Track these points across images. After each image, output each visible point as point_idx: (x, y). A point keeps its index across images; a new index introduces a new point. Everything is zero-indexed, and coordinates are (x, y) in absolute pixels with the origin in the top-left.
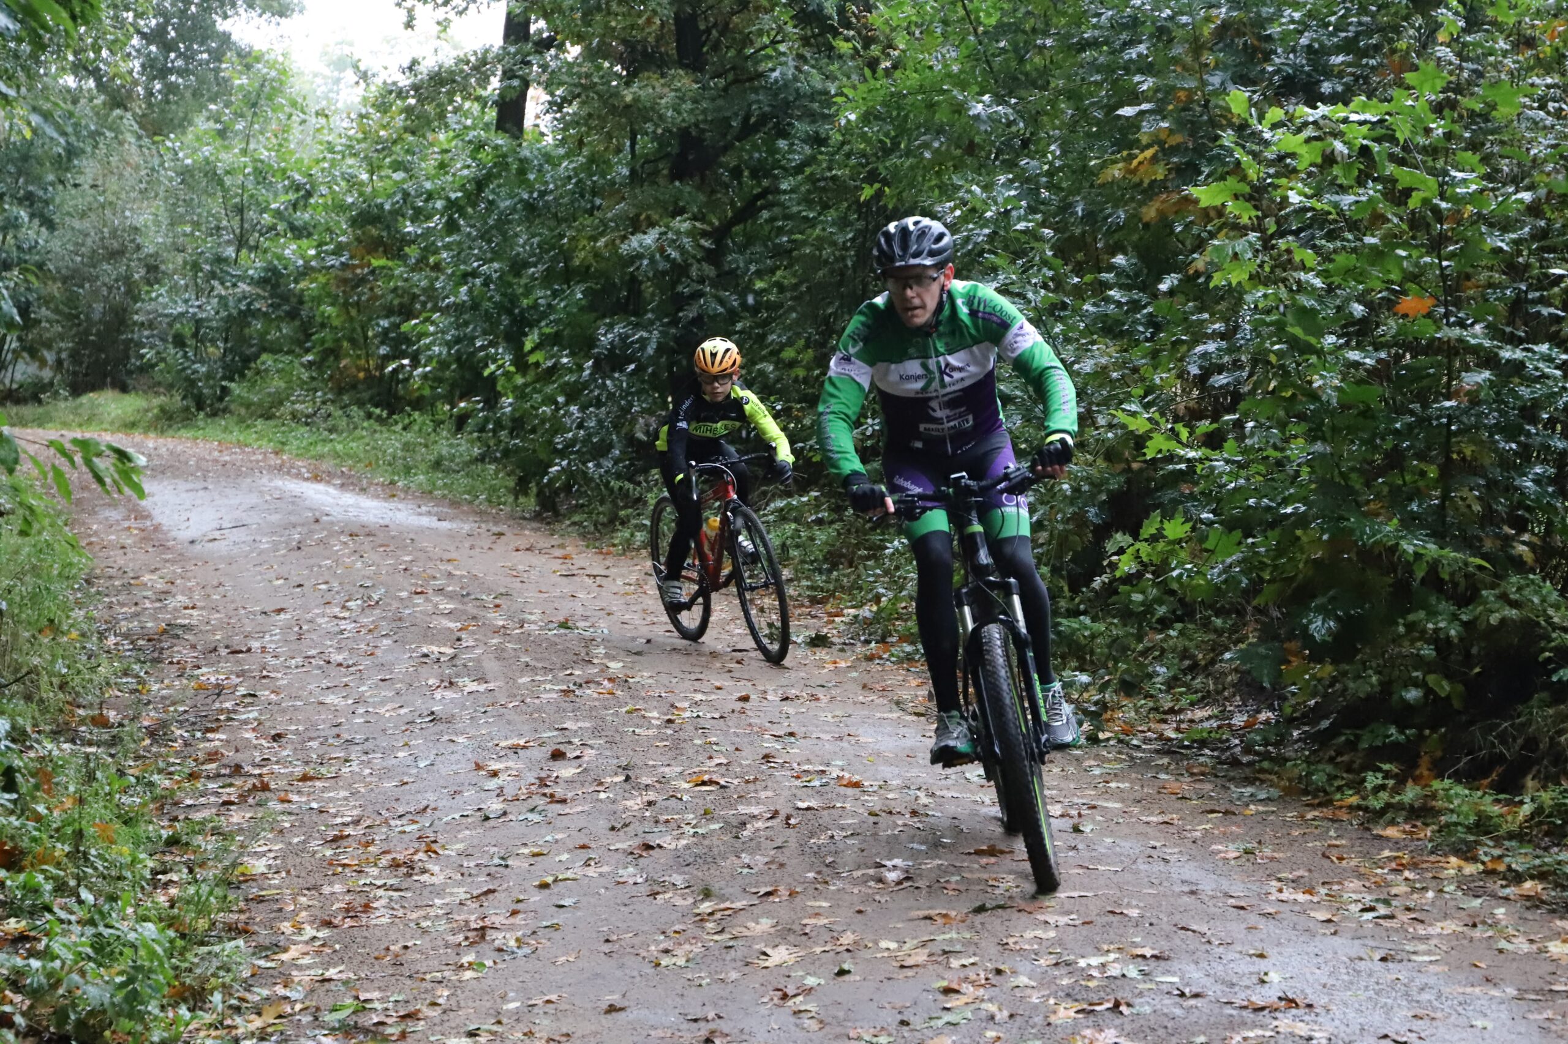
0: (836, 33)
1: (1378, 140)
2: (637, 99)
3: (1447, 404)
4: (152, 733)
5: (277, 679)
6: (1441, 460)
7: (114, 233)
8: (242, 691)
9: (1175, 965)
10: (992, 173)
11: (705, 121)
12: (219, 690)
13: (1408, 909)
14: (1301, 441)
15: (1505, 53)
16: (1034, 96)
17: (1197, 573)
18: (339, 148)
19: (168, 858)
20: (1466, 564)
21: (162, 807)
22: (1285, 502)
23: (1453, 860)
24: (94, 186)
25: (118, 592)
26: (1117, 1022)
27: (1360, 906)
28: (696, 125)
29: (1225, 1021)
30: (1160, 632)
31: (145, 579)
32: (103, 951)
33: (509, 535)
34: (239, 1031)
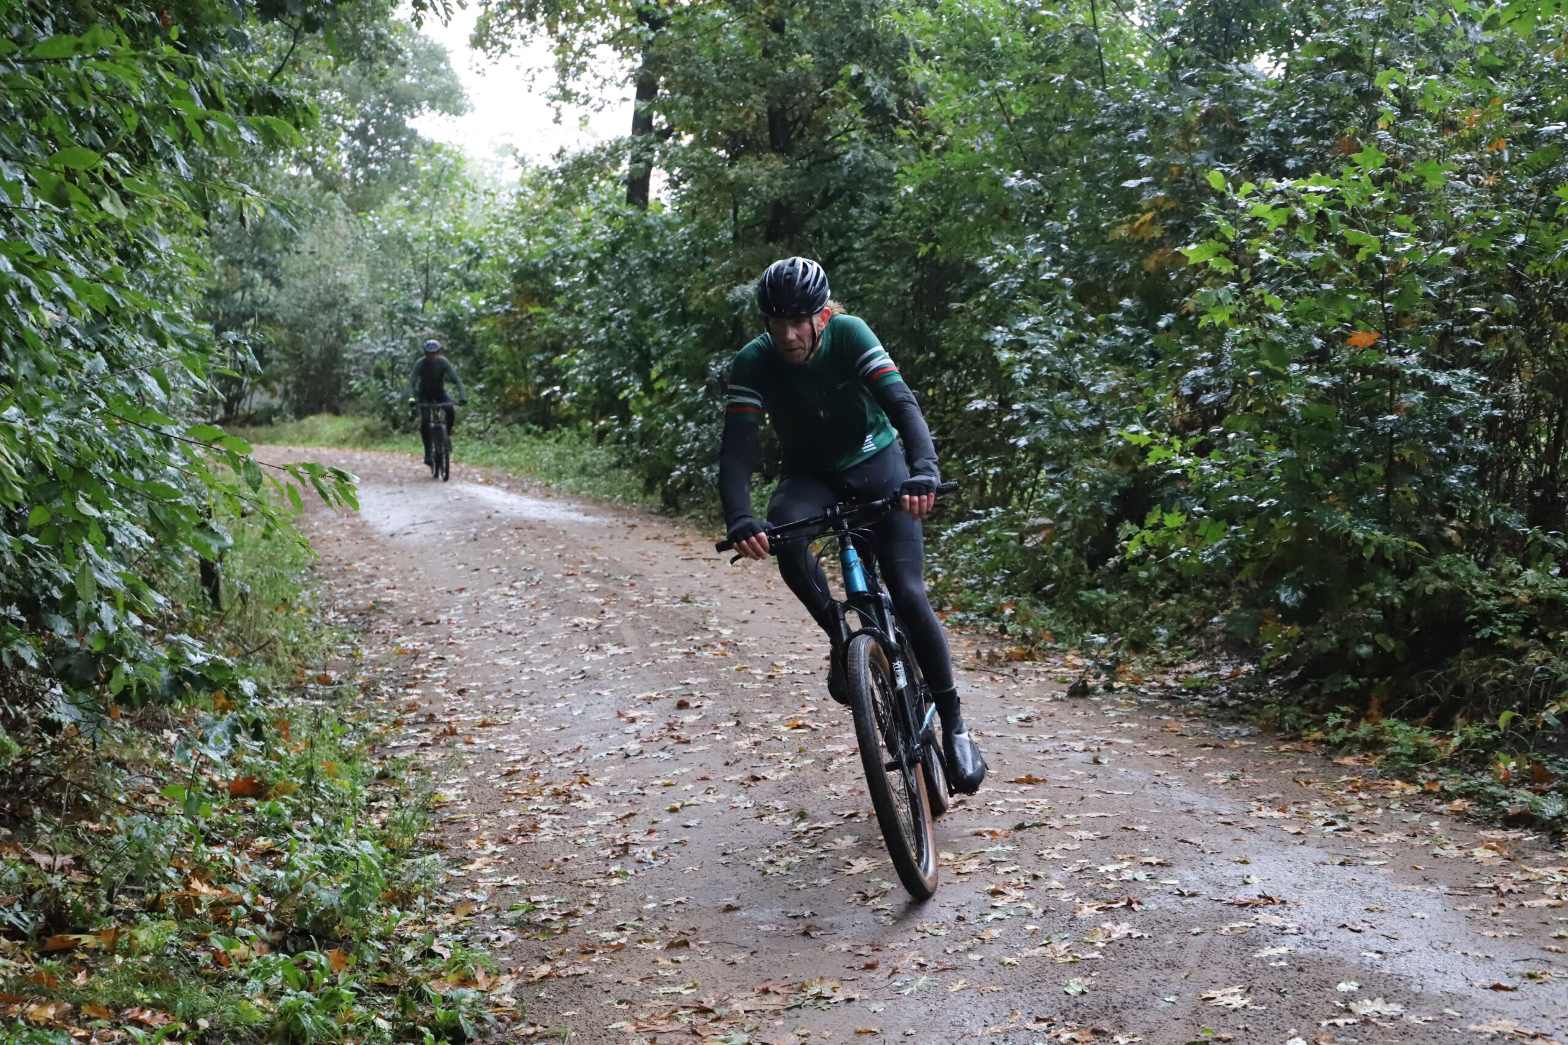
0: (896, 122)
1: (1332, 207)
2: (738, 178)
3: (1390, 417)
4: (364, 689)
5: (459, 645)
6: (1386, 462)
7: (327, 290)
8: (434, 655)
9: (1176, 870)
10: (1023, 233)
11: (793, 194)
12: (416, 655)
13: (1362, 823)
14: (1273, 448)
15: (1432, 136)
16: (1057, 171)
17: (1192, 554)
18: (503, 219)
19: (379, 789)
20: (1406, 546)
21: (373, 748)
22: (1261, 498)
23: (1398, 783)
24: (312, 253)
25: (336, 576)
26: (1130, 917)
27: (1323, 821)
28: (786, 197)
29: (1215, 915)
30: (1163, 600)
31: (356, 565)
32: (332, 863)
33: (641, 527)
34: (438, 927)
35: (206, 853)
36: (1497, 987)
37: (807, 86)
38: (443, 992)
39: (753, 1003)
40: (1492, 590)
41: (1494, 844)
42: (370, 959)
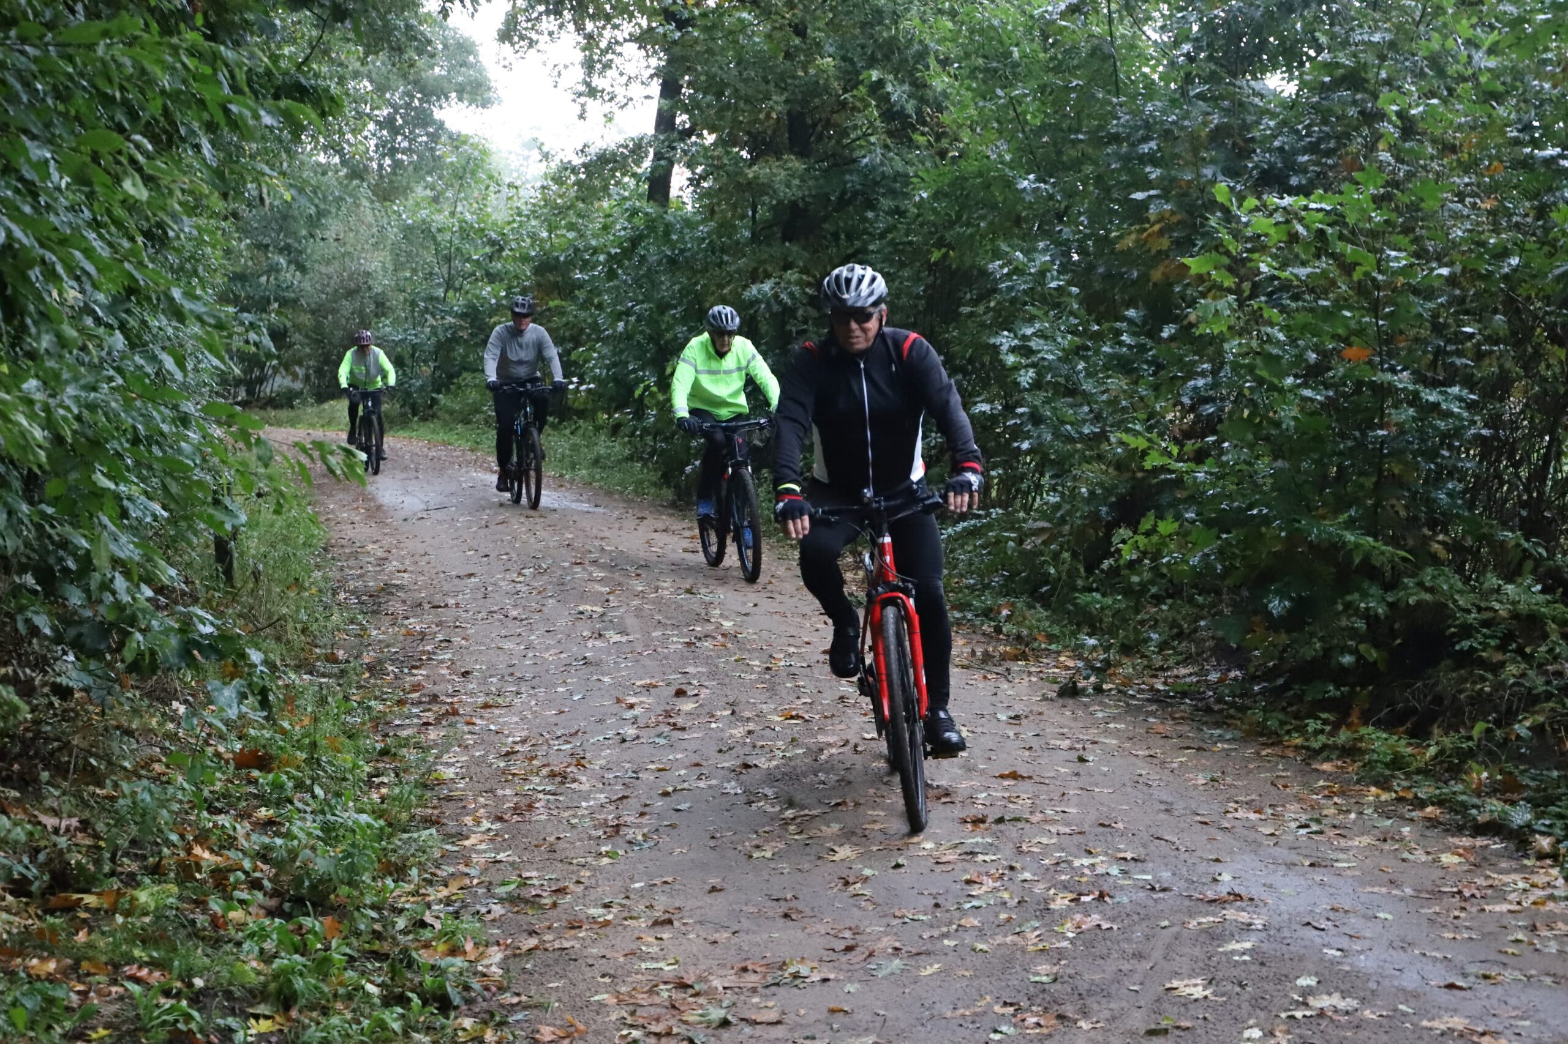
0: (915, 130)
1: (1331, 225)
2: (756, 177)
3: (1380, 433)
4: (371, 668)
5: (466, 628)
6: (1375, 476)
7: (351, 278)
8: (440, 637)
9: (1149, 866)
10: (1034, 240)
11: (810, 195)
12: (423, 637)
13: (1335, 827)
14: (1266, 460)
15: (1432, 158)
17: (1182, 560)
18: (526, 212)
19: (380, 765)
20: (1393, 555)
21: (377, 725)
22: (1252, 505)
23: (1373, 789)
24: (337, 240)
25: (348, 558)
26: (1102, 909)
27: (1297, 824)
28: (803, 199)
29: (1184, 910)
30: (1154, 606)
31: (369, 548)
32: (330, 833)
33: (650, 518)
34: (431, 898)
35: (207, 820)
36: (1451, 987)
37: (827, 89)
38: (432, 962)
39: (731, 980)
40: (1474, 604)
41: (1461, 851)
42: (362, 927)
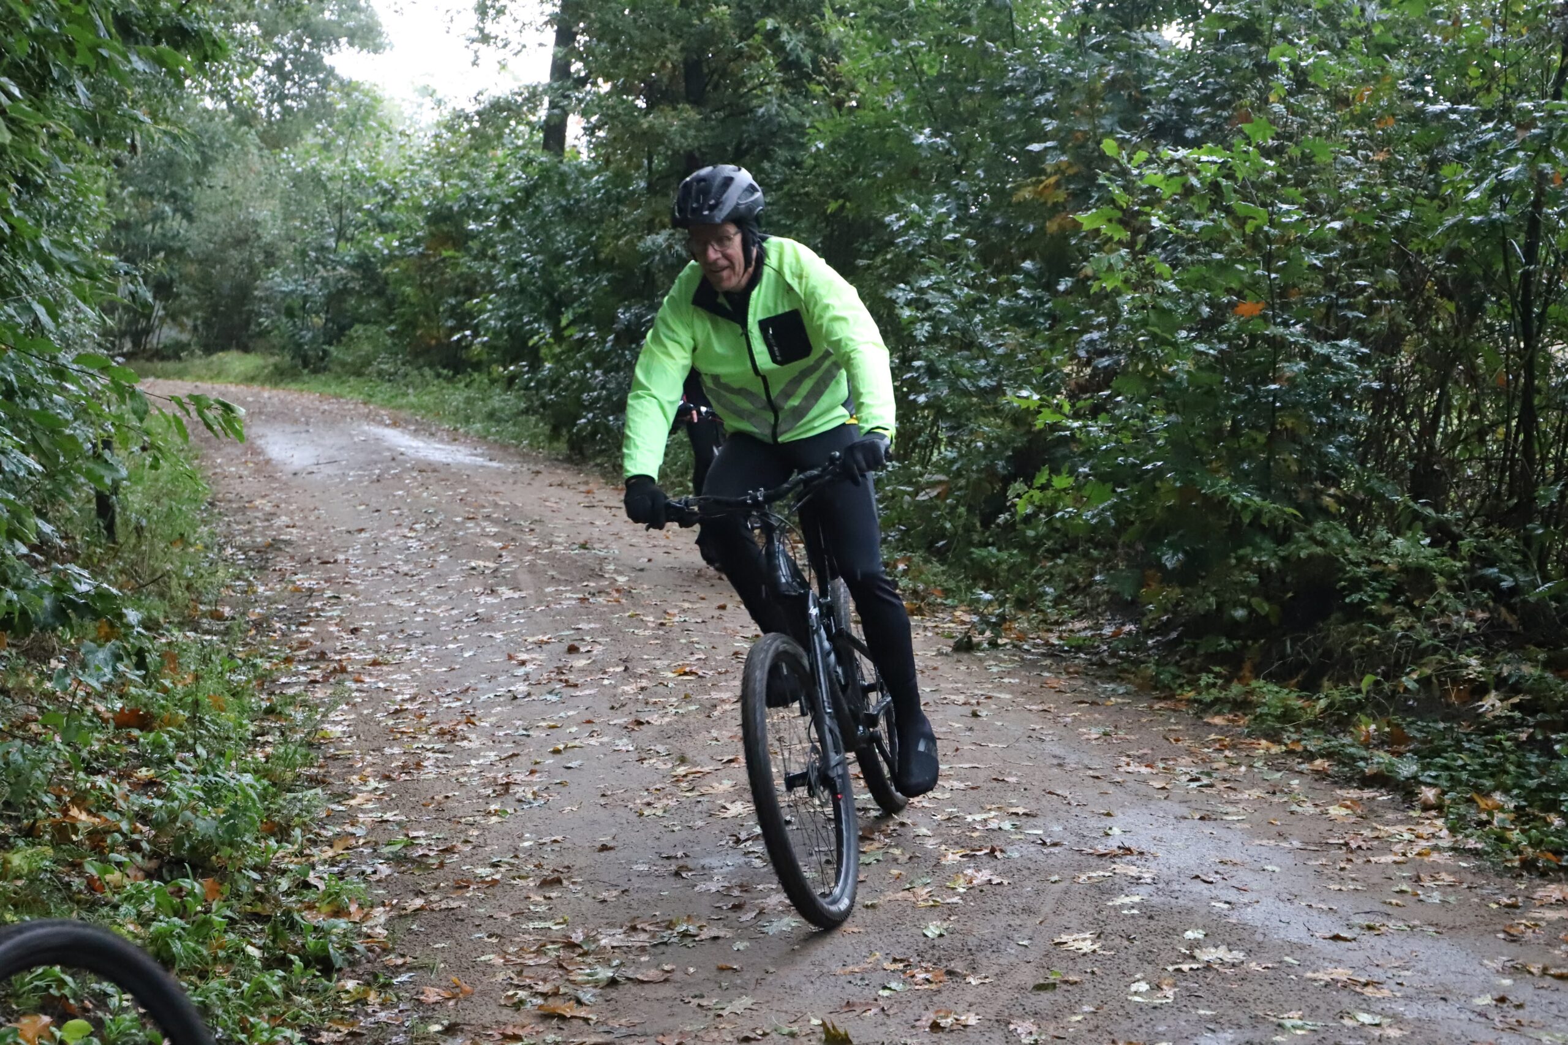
0: (810, 79)
1: (1224, 177)
2: (651, 127)
3: (1273, 387)
4: (257, 625)
5: (356, 585)
6: (1268, 430)
7: (239, 226)
8: (329, 593)
9: (1039, 821)
10: (931, 192)
11: (707, 146)
12: (311, 592)
13: (1225, 780)
14: (1160, 414)
15: (1325, 110)
16: (966, 131)
17: (1076, 514)
18: (419, 161)
19: (265, 724)
20: (1284, 513)
21: (262, 684)
22: (1147, 460)
23: (1264, 742)
24: (225, 188)
25: (236, 513)
26: (993, 864)
27: (1188, 777)
28: (699, 149)
29: (1075, 864)
30: (1052, 560)
31: (257, 503)
32: (212, 794)
33: (545, 473)
34: (316, 859)
35: (84, 780)
36: (1336, 938)
37: (722, 37)
38: (315, 922)
39: (620, 939)
40: (1364, 558)
41: (1348, 803)
42: (244, 889)
